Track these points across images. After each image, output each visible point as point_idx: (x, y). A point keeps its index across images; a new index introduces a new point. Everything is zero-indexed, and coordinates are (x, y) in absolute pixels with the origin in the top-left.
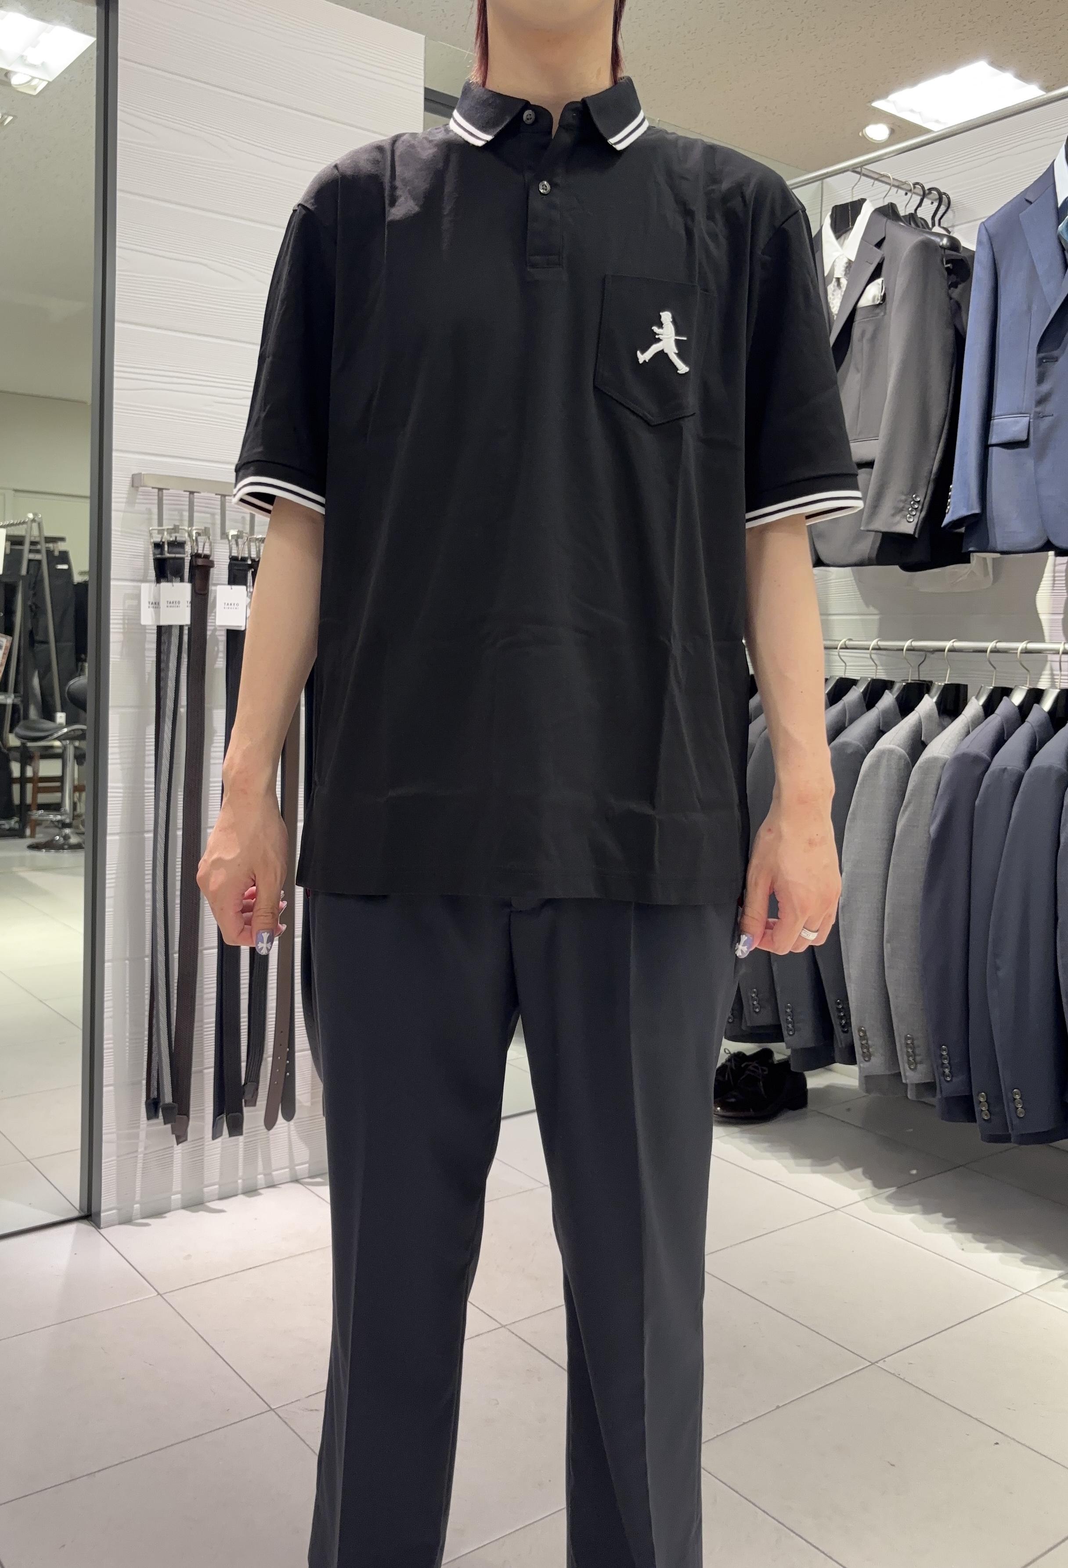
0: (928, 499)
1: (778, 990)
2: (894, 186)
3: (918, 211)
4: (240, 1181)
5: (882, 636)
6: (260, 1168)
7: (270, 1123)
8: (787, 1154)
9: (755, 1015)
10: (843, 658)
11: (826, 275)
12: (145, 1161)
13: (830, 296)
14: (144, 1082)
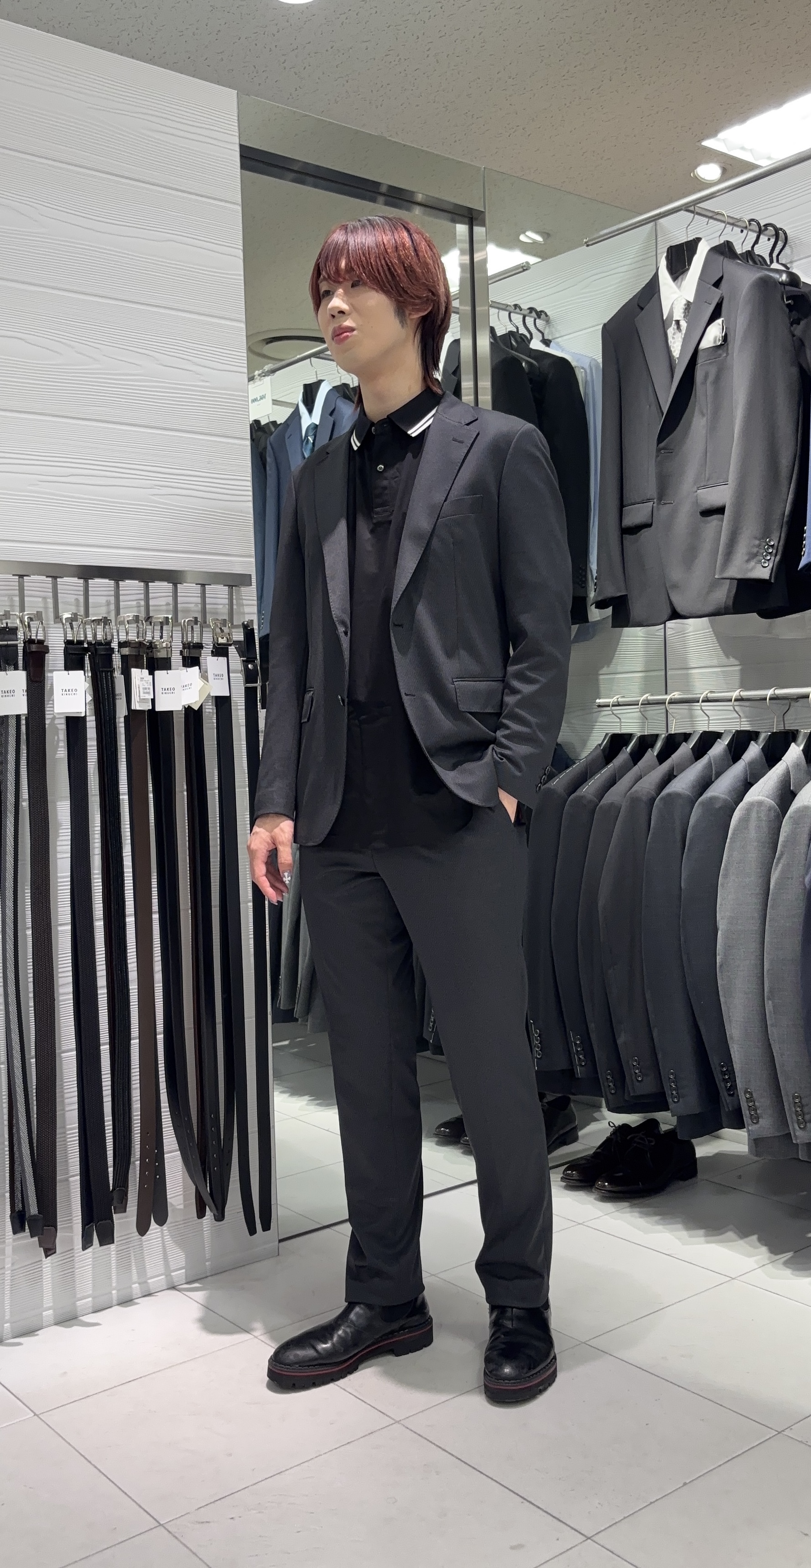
0: (782, 543)
1: (660, 1056)
2: (729, 223)
3: (755, 249)
4: (114, 1292)
5: (744, 686)
6: (135, 1277)
7: (143, 1229)
8: (680, 1226)
9: (638, 1084)
10: (705, 711)
11: (665, 318)
12: (13, 1278)
13: (670, 340)
14: (8, 1195)
